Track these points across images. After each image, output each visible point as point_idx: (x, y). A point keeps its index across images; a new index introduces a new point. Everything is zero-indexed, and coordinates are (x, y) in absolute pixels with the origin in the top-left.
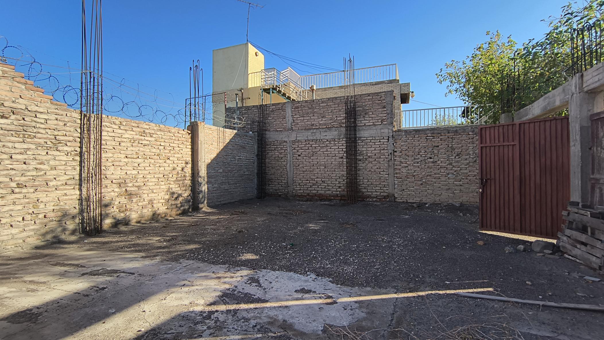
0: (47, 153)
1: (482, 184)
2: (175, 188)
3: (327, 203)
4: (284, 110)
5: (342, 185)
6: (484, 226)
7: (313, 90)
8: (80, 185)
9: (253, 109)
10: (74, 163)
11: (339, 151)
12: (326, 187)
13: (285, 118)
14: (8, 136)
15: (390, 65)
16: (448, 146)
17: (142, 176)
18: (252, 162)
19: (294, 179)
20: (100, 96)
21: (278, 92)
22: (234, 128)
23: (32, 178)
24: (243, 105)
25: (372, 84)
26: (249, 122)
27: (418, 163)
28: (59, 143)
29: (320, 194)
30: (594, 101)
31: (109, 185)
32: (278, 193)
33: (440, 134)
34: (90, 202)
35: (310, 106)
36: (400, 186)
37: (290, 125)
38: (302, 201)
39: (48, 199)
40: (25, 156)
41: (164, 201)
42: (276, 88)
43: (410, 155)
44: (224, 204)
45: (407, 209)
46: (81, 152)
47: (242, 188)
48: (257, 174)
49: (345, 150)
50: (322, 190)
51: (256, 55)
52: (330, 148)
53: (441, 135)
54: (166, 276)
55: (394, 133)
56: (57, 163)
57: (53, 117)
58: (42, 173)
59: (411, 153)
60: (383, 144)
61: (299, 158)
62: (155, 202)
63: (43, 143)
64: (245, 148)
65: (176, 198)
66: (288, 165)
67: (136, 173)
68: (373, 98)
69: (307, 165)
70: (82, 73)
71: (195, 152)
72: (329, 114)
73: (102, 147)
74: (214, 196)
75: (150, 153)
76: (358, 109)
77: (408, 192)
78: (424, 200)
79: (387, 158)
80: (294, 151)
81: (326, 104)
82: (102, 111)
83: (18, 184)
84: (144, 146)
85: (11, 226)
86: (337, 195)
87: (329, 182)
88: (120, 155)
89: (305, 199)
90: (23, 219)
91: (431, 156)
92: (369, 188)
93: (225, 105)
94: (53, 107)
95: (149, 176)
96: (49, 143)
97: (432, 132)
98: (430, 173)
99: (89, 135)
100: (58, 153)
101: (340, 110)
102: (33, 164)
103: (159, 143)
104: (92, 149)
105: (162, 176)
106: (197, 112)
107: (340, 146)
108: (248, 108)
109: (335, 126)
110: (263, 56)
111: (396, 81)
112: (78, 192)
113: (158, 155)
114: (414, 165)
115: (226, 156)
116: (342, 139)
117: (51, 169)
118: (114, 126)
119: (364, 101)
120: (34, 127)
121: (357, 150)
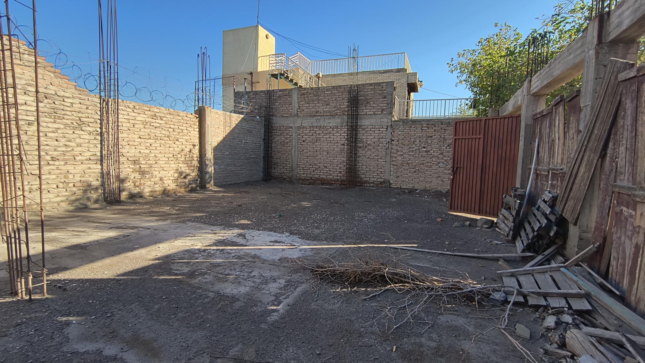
0: (74, 132)
1: (453, 172)
2: (184, 168)
3: (327, 187)
4: (290, 96)
5: (343, 170)
6: (452, 208)
7: (319, 78)
8: (102, 161)
9: (261, 94)
10: (95, 142)
11: (341, 138)
12: (328, 172)
13: (291, 104)
14: (43, 117)
15: (399, 53)
16: (441, 137)
17: (153, 155)
18: (259, 146)
19: (298, 163)
20: (116, 83)
21: (285, 78)
22: (242, 113)
23: (62, 152)
24: (252, 89)
25: (380, 72)
26: (257, 107)
27: (413, 152)
28: (84, 124)
29: (322, 178)
30: (538, 103)
31: (125, 162)
32: (283, 176)
33: (434, 125)
34: (110, 176)
35: (315, 94)
36: (395, 173)
37: (296, 112)
38: (305, 184)
39: (75, 171)
40: (56, 135)
41: (173, 178)
42: (284, 74)
43: (406, 144)
44: (230, 184)
45: (399, 194)
46: (101, 132)
47: (248, 170)
48: (264, 157)
49: (346, 137)
50: (323, 175)
51: (267, 38)
52: (333, 135)
53: (435, 127)
54: (175, 231)
55: (393, 122)
56: (82, 141)
57: (77, 101)
58: (70, 149)
59: (407, 142)
60: (382, 133)
61: (304, 143)
62: (165, 179)
63: (70, 124)
64: (251, 132)
65: (185, 177)
66: (293, 150)
67: (148, 152)
68: (375, 88)
69: (311, 151)
70: (100, 63)
71: (202, 135)
72: (333, 102)
73: (119, 128)
74: (220, 176)
75: (160, 135)
76: (361, 98)
77: (402, 179)
78: (416, 187)
79: (385, 146)
80: (299, 136)
81: (330, 92)
82: (118, 96)
83: (52, 158)
84: (155, 128)
85: (49, 191)
86: (338, 180)
87: (331, 167)
88: (134, 136)
89: (308, 182)
90: (57, 187)
91: (425, 146)
92: (367, 174)
93: (234, 89)
94: (77, 92)
95: (159, 155)
96: (75, 123)
97: (427, 123)
98: (423, 162)
99: (108, 118)
100: (82, 132)
101: (343, 99)
102: (63, 141)
103: (168, 126)
104: (110, 130)
105: (171, 156)
106: (204, 97)
107: (342, 133)
108: (256, 93)
109: (338, 114)
110: (274, 38)
111: (404, 70)
112: (100, 167)
113: (168, 137)
114: (409, 153)
115: (233, 139)
116: (344, 126)
117: (78, 146)
118: (128, 110)
119: (366, 90)
120: (63, 110)
121: (358, 137)
